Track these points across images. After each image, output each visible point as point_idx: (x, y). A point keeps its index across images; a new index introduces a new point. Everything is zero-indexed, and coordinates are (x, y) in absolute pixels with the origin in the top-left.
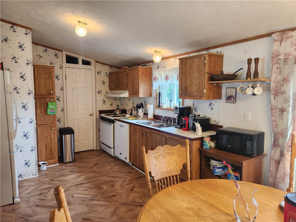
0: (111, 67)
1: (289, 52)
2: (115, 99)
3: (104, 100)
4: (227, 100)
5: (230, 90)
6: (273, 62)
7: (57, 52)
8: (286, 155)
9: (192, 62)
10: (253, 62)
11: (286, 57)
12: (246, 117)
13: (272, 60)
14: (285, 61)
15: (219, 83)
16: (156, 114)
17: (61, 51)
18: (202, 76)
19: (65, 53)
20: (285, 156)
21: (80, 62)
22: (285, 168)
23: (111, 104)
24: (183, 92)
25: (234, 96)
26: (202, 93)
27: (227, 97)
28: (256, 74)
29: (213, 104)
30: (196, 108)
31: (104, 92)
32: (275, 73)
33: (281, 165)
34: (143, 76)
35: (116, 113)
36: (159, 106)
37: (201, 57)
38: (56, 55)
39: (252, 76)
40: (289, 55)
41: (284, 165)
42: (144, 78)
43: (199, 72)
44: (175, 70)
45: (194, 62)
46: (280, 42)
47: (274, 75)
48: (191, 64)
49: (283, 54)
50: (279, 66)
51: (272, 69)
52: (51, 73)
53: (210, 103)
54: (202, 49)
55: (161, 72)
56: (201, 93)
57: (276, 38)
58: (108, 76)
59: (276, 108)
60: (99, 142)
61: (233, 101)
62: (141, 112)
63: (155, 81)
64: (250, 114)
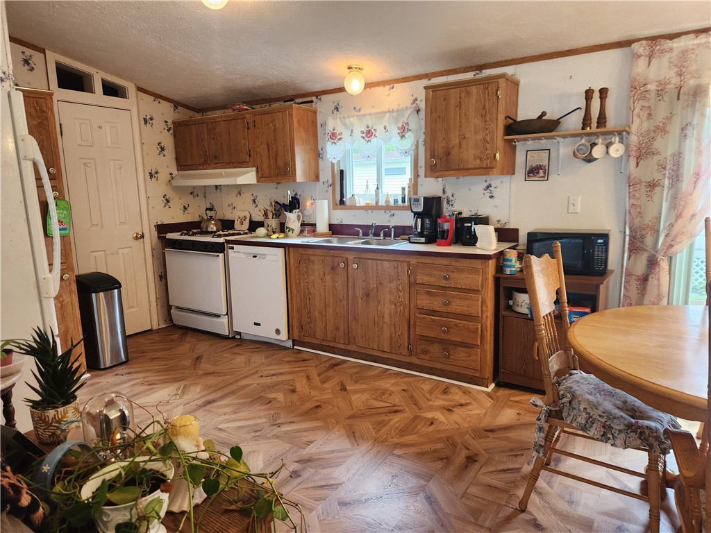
0: (176, 107)
1: (667, 78)
2: (193, 192)
3: (167, 197)
4: (529, 176)
5: (535, 155)
6: (635, 97)
7: (29, 52)
8: (661, 262)
9: (463, 95)
10: (596, 96)
11: (660, 88)
12: (571, 206)
13: (633, 93)
14: (658, 95)
15: (513, 140)
16: (335, 222)
17: (43, 51)
18: (492, 125)
19: (53, 57)
20: (659, 265)
21: (98, 87)
22: (659, 286)
23: (184, 206)
24: (439, 161)
25: (545, 167)
26: (490, 162)
27: (527, 169)
28: (602, 120)
29: (493, 186)
30: (452, 198)
31: (163, 176)
32: (639, 116)
33: (652, 282)
34: (302, 130)
35: (207, 228)
36: (342, 202)
37: (488, 83)
38: (26, 62)
39: (594, 124)
40: (666, 84)
41: (658, 280)
42: (303, 134)
43: (482, 116)
44: (395, 114)
45: (468, 94)
46: (647, 59)
47: (636, 120)
48: (460, 98)
49: (654, 82)
50: (647, 104)
51: (632, 109)
52: (45, 115)
53: (485, 185)
54: (466, 67)
55: (352, 119)
56: (488, 162)
57: (641, 51)
58: (171, 131)
59: (640, 182)
60: (167, 307)
61: (542, 177)
62: (292, 219)
63: (335, 141)
64: (580, 198)
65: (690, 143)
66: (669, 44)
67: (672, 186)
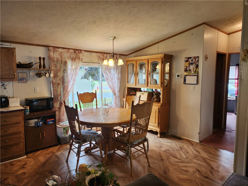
1: (58, 58)
4: (20, 81)
6: (52, 61)
10: (42, 59)
11: (57, 60)
12: (35, 90)
14: (57, 62)
18: (12, 64)
25: (26, 78)
27: (19, 79)
28: (44, 66)
29: (5, 84)
32: (53, 66)
37: (9, 49)
39: (42, 67)
43: (8, 60)
46: (53, 52)
49: (56, 58)
50: (55, 64)
56: (12, 77)
57: (51, 49)
59: (56, 83)
61: (25, 81)
64: (38, 88)
65: (65, 74)
66: (57, 49)
67: (63, 84)
